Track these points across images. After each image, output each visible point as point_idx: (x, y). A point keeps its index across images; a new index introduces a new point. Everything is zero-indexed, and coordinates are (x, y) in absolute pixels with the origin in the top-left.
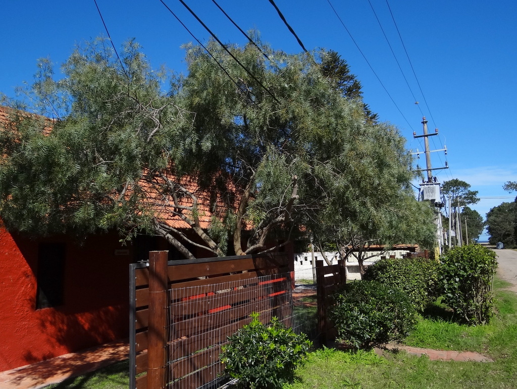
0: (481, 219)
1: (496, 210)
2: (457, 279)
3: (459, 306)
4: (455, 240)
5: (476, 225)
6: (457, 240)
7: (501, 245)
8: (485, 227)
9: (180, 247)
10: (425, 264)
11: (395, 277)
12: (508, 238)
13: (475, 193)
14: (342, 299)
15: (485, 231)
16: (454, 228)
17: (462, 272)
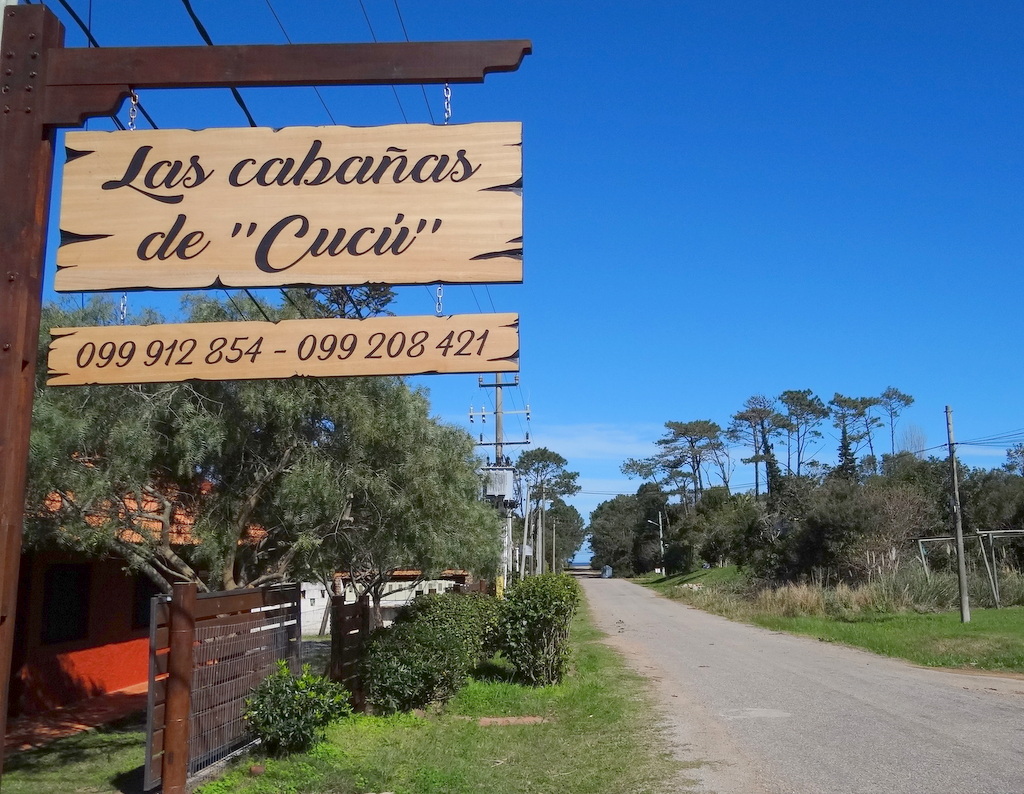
0: (582, 522)
1: (606, 508)
2: (525, 623)
3: (523, 660)
4: (531, 563)
5: (572, 534)
6: (535, 561)
7: (609, 572)
8: (586, 537)
9: (156, 575)
10: (482, 603)
11: (441, 620)
12: (622, 559)
13: (573, 476)
14: (377, 647)
15: (586, 545)
16: (532, 539)
17: (531, 613)
